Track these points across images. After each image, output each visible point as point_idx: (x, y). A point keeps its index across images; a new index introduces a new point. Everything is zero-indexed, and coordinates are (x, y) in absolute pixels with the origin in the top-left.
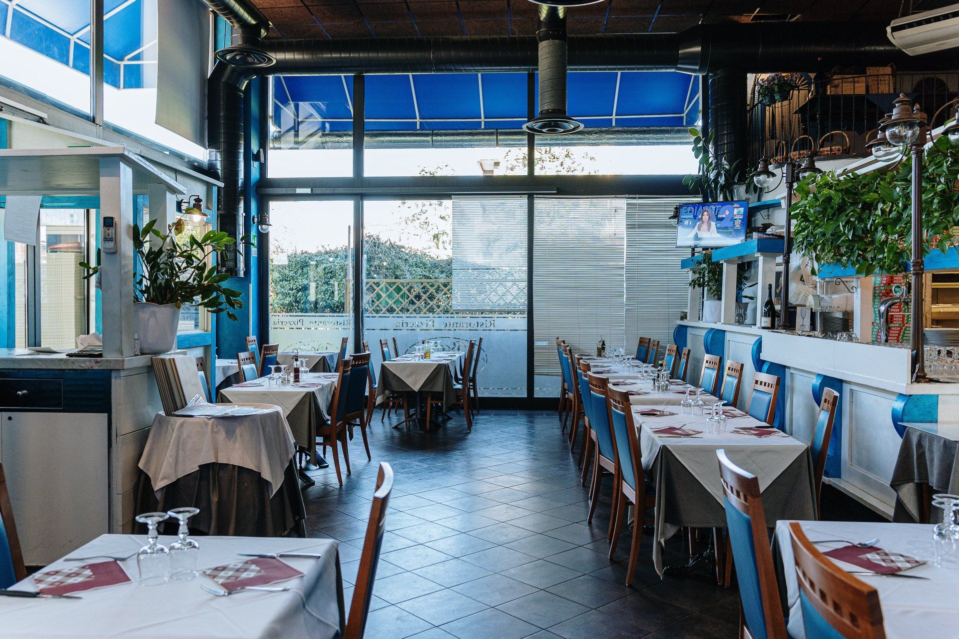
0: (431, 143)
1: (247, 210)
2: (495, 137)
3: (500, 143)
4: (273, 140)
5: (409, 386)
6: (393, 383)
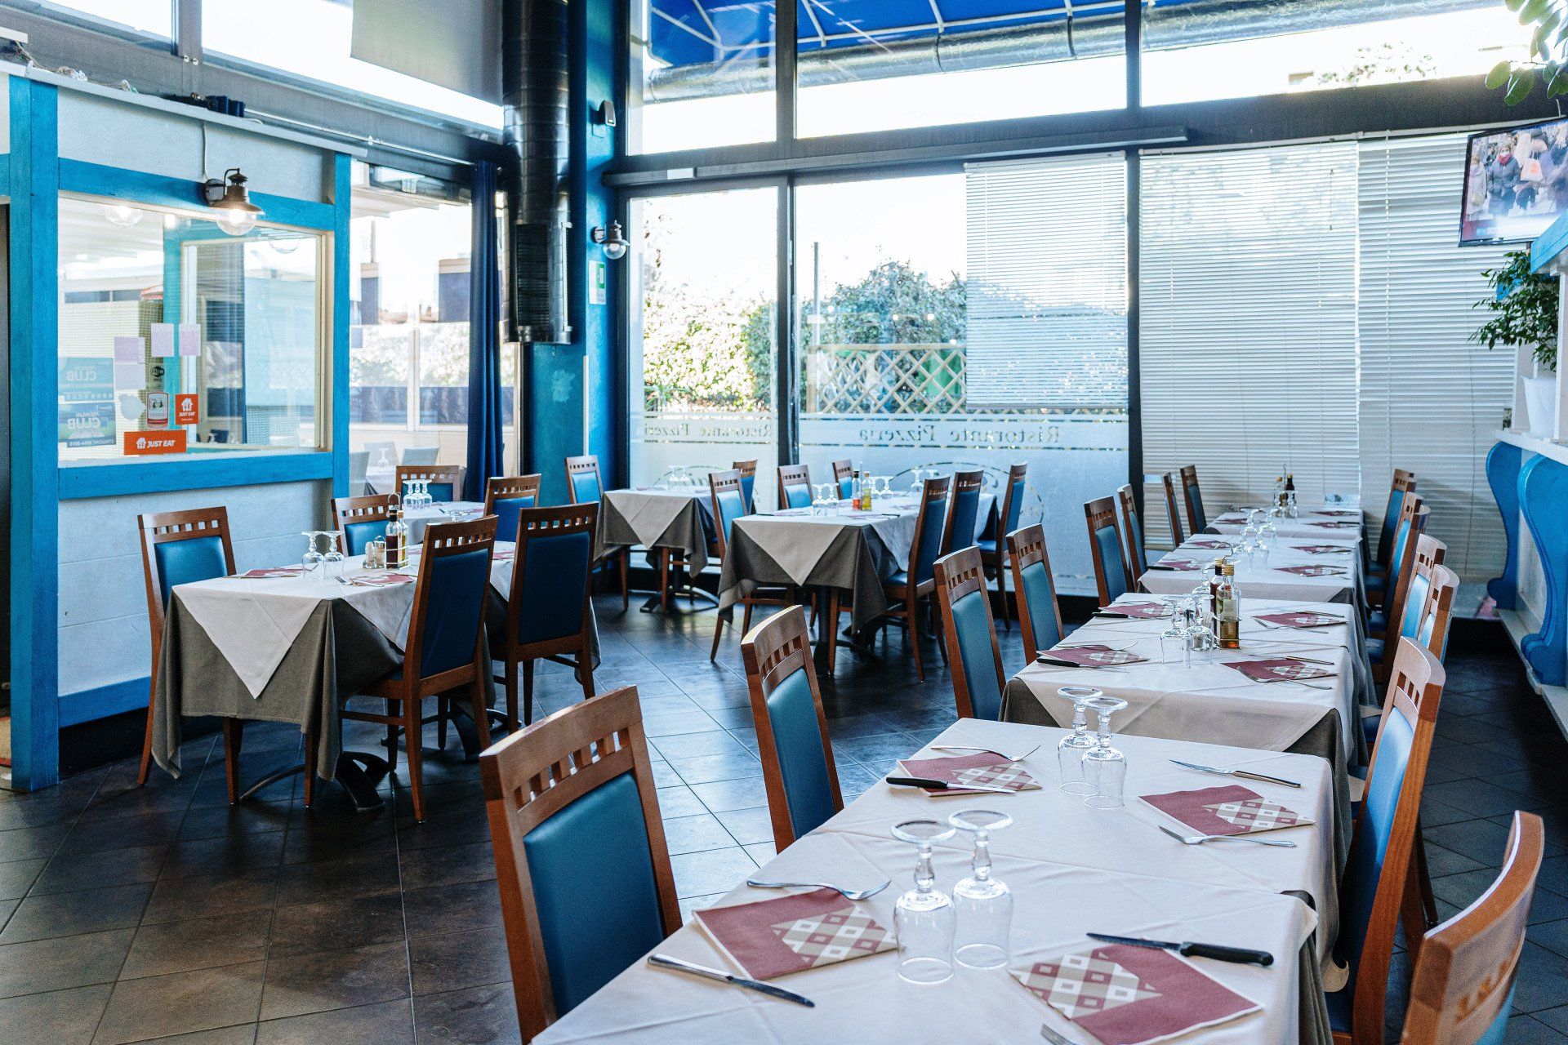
0: (935, 62)
1: (577, 215)
2: (1065, 35)
3: (1077, 47)
4: (650, 86)
5: (785, 573)
6: (755, 563)
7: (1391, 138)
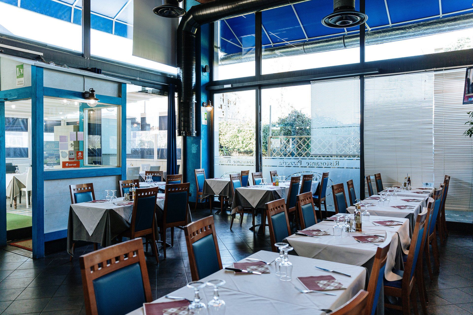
0: (303, 51)
1: (198, 99)
2: (342, 41)
3: (346, 44)
4: (220, 60)
5: (250, 204)
6: (242, 201)
7: (445, 70)
